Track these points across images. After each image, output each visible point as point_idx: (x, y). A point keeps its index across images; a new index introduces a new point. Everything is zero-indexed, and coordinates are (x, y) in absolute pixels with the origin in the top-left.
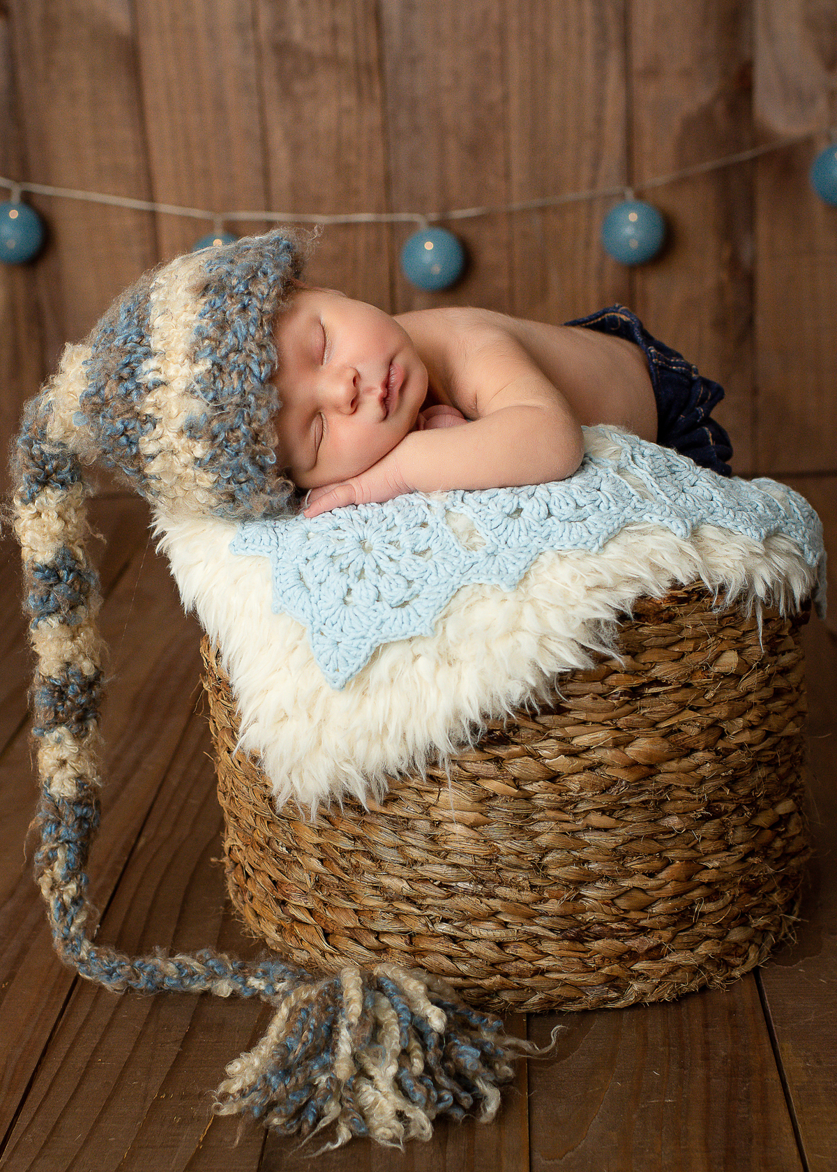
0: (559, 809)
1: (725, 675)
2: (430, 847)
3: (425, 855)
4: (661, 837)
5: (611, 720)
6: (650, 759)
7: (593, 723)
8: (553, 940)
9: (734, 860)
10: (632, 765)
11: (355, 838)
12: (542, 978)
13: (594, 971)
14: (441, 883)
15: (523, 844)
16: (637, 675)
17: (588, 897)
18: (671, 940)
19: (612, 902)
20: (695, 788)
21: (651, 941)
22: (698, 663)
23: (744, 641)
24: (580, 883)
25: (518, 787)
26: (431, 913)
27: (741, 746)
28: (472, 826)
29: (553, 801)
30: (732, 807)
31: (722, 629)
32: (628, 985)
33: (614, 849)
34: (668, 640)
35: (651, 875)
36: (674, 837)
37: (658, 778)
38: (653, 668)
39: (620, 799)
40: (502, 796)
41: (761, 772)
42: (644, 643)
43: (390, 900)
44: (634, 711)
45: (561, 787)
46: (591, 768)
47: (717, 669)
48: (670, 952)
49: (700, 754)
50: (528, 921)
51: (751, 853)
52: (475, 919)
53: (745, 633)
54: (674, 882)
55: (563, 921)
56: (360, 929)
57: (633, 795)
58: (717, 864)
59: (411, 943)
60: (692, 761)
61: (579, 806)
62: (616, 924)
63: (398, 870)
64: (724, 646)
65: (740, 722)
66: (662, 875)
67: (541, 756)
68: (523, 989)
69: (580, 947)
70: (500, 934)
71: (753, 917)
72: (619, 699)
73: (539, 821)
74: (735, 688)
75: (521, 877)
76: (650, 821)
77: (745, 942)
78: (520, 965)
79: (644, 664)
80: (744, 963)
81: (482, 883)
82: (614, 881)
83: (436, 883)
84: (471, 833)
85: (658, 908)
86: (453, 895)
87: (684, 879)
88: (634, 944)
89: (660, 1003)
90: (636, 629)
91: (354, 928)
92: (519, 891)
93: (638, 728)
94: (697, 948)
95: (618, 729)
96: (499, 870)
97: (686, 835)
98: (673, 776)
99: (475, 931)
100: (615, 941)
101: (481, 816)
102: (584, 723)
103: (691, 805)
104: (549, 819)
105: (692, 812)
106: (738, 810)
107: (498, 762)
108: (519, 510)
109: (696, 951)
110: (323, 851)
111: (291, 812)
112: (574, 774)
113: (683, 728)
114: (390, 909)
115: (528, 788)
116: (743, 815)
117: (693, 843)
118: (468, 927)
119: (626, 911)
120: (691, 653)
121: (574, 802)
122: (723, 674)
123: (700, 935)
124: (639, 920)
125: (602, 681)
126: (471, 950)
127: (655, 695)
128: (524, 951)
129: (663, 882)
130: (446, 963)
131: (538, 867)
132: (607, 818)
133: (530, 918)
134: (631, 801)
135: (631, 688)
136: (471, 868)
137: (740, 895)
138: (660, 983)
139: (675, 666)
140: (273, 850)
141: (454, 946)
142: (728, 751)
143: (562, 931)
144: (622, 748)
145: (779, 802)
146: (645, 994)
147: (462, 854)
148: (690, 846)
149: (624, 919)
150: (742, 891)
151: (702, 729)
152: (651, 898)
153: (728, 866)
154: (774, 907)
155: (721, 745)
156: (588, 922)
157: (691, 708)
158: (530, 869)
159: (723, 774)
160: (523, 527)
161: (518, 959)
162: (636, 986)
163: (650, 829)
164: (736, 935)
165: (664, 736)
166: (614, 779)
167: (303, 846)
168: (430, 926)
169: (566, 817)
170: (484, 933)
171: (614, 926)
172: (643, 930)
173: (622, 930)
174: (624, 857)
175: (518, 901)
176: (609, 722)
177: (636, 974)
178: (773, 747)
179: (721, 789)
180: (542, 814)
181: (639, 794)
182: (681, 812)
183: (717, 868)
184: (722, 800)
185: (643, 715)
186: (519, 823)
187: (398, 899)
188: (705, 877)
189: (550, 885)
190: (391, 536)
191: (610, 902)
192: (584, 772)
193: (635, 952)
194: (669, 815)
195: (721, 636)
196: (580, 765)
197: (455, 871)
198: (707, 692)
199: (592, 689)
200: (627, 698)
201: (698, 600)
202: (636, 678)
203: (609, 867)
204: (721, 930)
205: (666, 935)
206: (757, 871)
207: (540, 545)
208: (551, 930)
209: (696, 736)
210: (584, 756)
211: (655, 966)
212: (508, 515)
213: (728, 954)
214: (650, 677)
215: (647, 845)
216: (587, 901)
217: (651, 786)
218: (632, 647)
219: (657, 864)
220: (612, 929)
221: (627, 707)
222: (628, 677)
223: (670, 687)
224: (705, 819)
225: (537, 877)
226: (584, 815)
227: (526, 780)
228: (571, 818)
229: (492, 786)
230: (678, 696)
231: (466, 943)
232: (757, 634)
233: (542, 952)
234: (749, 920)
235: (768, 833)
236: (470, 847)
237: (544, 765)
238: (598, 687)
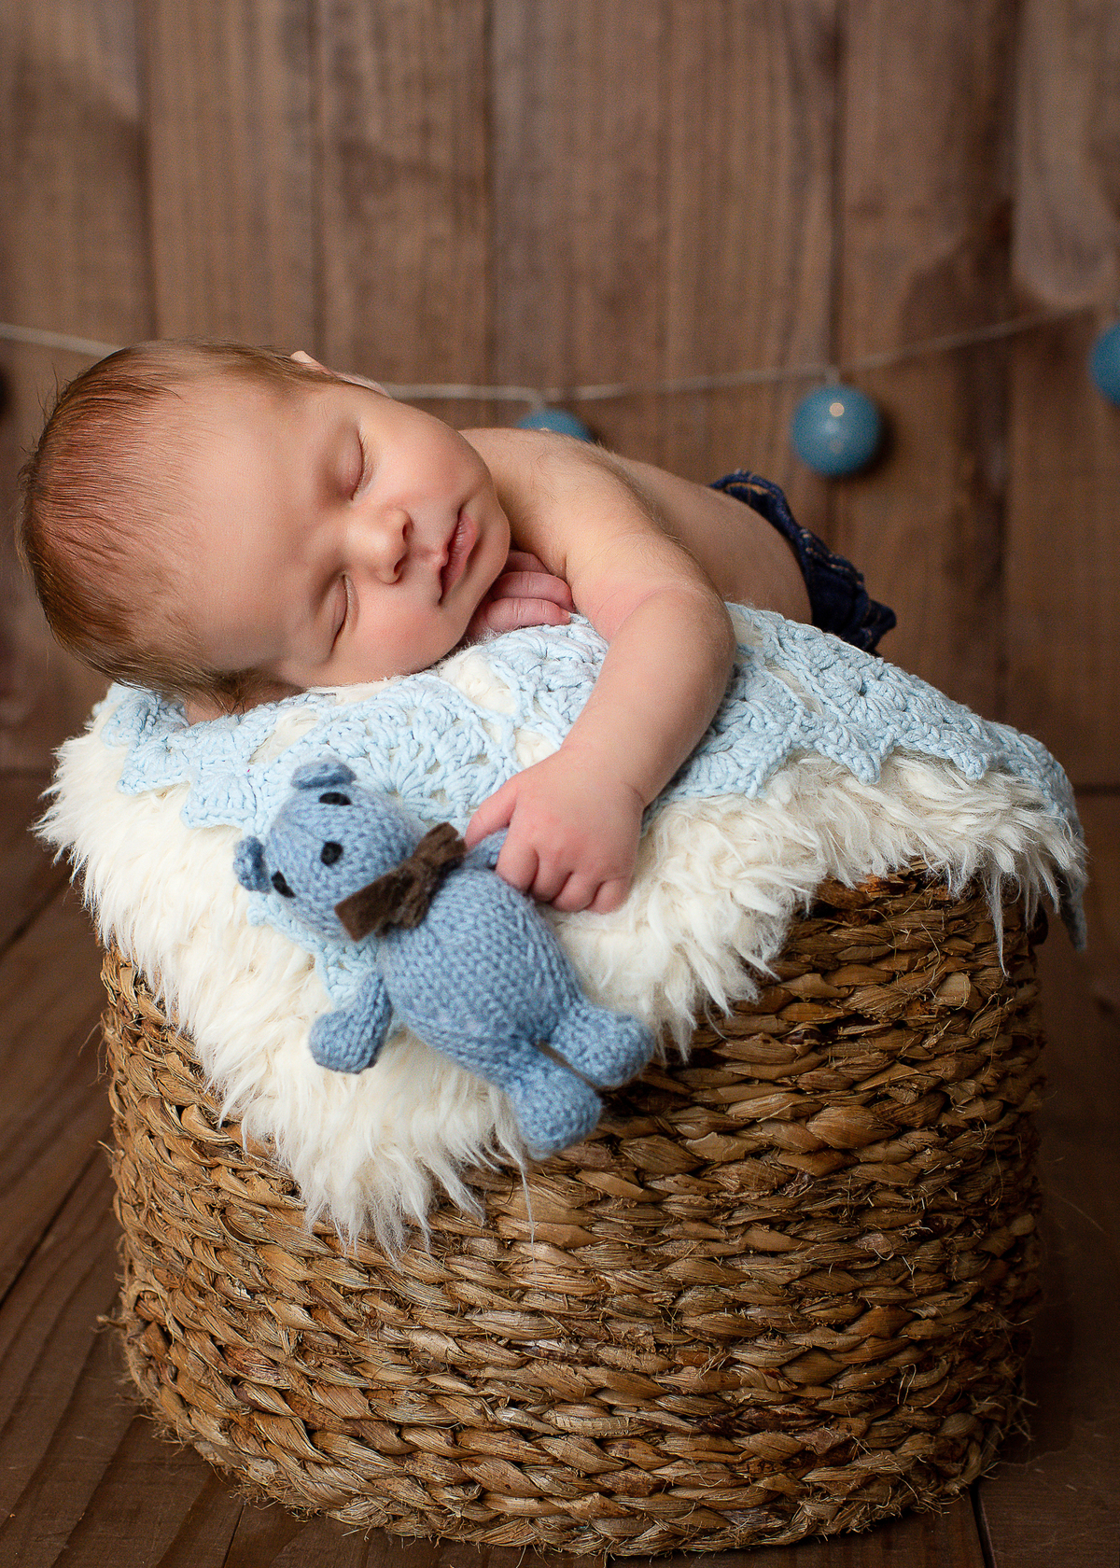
0: (705, 1221)
1: (951, 1011)
2: (494, 1281)
3: (488, 1295)
4: (859, 1266)
5: (789, 1076)
6: (847, 1140)
7: (761, 1081)
8: (685, 1434)
9: (958, 1306)
10: (819, 1149)
11: (369, 1270)
12: (667, 1497)
13: (747, 1485)
14: (509, 1343)
15: (646, 1276)
16: (828, 1005)
17: (743, 1363)
18: (865, 1434)
19: (778, 1371)
20: (910, 1188)
21: (835, 1435)
22: (916, 989)
23: (976, 960)
24: (732, 1341)
25: (642, 1184)
26: (493, 1391)
27: (973, 1123)
28: (565, 1249)
29: (697, 1207)
30: (957, 1220)
31: (949, 938)
32: (797, 1508)
33: (787, 1286)
34: (873, 952)
35: (839, 1327)
36: (877, 1267)
37: (856, 1171)
38: (852, 995)
39: (799, 1204)
40: (618, 1198)
41: (998, 1167)
42: (840, 956)
43: (423, 1371)
44: (823, 1063)
45: (710, 1185)
46: (756, 1154)
47: (941, 1001)
48: (862, 1453)
49: (916, 1135)
50: (648, 1404)
51: (979, 1296)
52: (563, 1401)
53: (979, 946)
54: (872, 1339)
55: (702, 1403)
56: (370, 1420)
57: (819, 1197)
58: (933, 1311)
59: (456, 1442)
60: (905, 1144)
61: (737, 1214)
62: (782, 1407)
63: (443, 1322)
64: (950, 966)
65: (971, 1086)
66: (854, 1328)
67: (679, 1134)
68: (634, 1516)
69: (726, 1445)
70: (602, 1425)
71: (977, 1398)
72: (802, 1043)
73: (672, 1240)
74: (965, 1033)
75: (642, 1330)
76: (841, 1241)
77: (964, 1438)
78: (632, 1475)
79: (839, 988)
80: (964, 1470)
81: (577, 1342)
82: (783, 1336)
83: (502, 1343)
84: (563, 1260)
85: (847, 1381)
86: (530, 1361)
87: (886, 1335)
88: (810, 1439)
89: (844, 1536)
90: (829, 932)
91: (362, 1419)
92: (638, 1353)
93: (828, 1091)
94: (900, 1445)
95: (799, 1092)
96: (608, 1318)
97: (893, 1265)
98: (878, 1169)
99: (561, 1419)
100: (782, 1436)
101: (581, 1232)
102: (747, 1081)
103: (903, 1216)
104: (688, 1236)
105: (902, 1227)
106: (965, 1227)
107: (612, 1144)
109: (898, 1452)
110: (313, 1291)
111: (261, 1229)
112: (731, 1163)
113: (894, 1092)
114: (422, 1386)
115: (656, 1185)
116: (972, 1233)
117: (902, 1277)
118: (550, 1415)
119: (801, 1386)
120: (905, 973)
121: (729, 1209)
122: (949, 1008)
123: (903, 1424)
124: (818, 1401)
125: (778, 1012)
126: (554, 1453)
127: (853, 1038)
128: (639, 1453)
129: (857, 1338)
130: (514, 1473)
131: (669, 1314)
132: (778, 1234)
133: (651, 1398)
134: (814, 1207)
135: (819, 1026)
136: (561, 1317)
137: (961, 1361)
138: (846, 1503)
139: (884, 993)
140: (225, 1294)
141: (528, 1446)
142: (955, 1131)
143: (700, 1418)
144: (803, 1121)
145: (1014, 1217)
146: (821, 1521)
147: (547, 1292)
148: (898, 1281)
149: (795, 1400)
150: (963, 1356)
151: (920, 1094)
152: (838, 1365)
153: (946, 1315)
154: (1001, 1383)
155: (945, 1121)
156: (741, 1405)
157: (904, 1061)
158: (657, 1316)
159: (949, 1167)
161: (630, 1465)
162: (809, 1509)
163: (842, 1253)
164: (955, 1426)
165: (867, 1104)
166: (791, 1171)
167: (279, 1284)
168: (490, 1413)
169: (714, 1233)
170: (578, 1425)
171: (778, 1410)
172: (824, 1418)
173: (793, 1416)
174: (801, 1298)
175: (634, 1370)
176: (786, 1080)
177: (811, 1489)
178: (1012, 1130)
179: (943, 1192)
180: (678, 1228)
181: (828, 1196)
182: (886, 1226)
183: (934, 1318)
184: (944, 1209)
185: (837, 1069)
186: (641, 1242)
187: (437, 1370)
188: (916, 1331)
189: (685, 1344)
191: (777, 1370)
192: (745, 1160)
193: (811, 1452)
194: (870, 1231)
195: (946, 950)
196: (740, 1148)
197: (535, 1320)
198: (926, 1036)
199: (762, 1027)
200: (813, 1042)
201: (917, 891)
202: (826, 1009)
203: (777, 1313)
204: (934, 1418)
205: (858, 1424)
206: (985, 1324)
208: (683, 1417)
209: (910, 1105)
210: (745, 1133)
211: (841, 1475)
213: (940, 1457)
214: (847, 1009)
215: (835, 1279)
216: (741, 1370)
217: (847, 1184)
218: (821, 960)
219: (849, 1309)
220: (776, 1415)
221: (814, 1057)
222: (816, 1008)
223: (876, 1026)
224: (922, 1238)
225: (667, 1329)
226: (741, 1230)
227: (655, 1173)
228: (723, 1234)
229: (601, 1181)
230: (887, 1042)
231: (547, 1441)
232: (996, 950)
233: (666, 1455)
234: (971, 1403)
235: (1000, 1264)
236: (562, 1282)
237: (684, 1148)
238: (771, 1023)
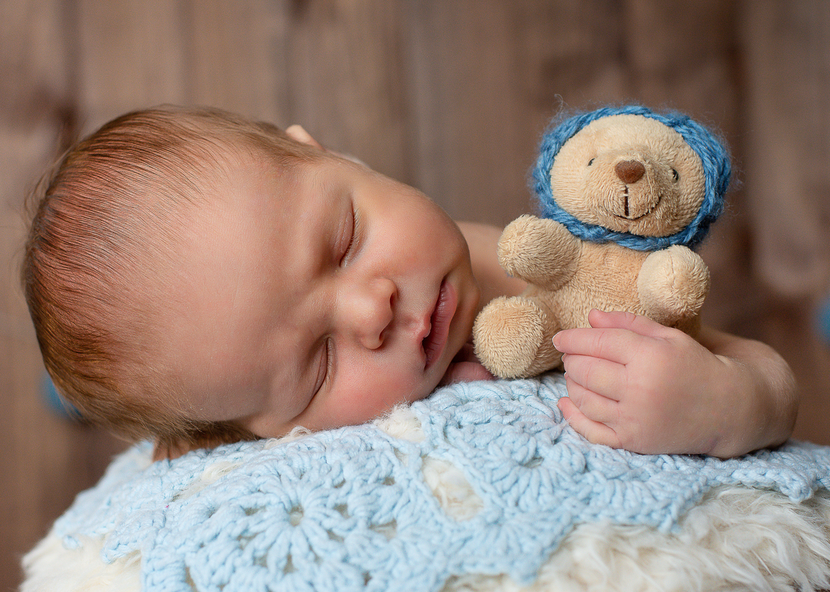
108: (536, 458)
160: (545, 480)
190: (335, 497)
207: (575, 512)
212: (521, 464)
